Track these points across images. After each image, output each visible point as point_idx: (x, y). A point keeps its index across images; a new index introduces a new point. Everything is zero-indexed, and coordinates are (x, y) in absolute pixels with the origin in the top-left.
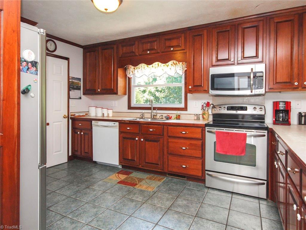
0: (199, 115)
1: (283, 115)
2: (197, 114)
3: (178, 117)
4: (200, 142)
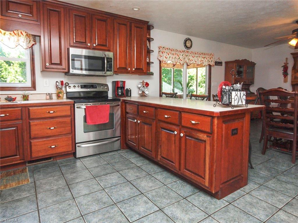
0: (52, 94)
1: (122, 90)
2: (50, 94)
3: (25, 98)
4: (68, 120)
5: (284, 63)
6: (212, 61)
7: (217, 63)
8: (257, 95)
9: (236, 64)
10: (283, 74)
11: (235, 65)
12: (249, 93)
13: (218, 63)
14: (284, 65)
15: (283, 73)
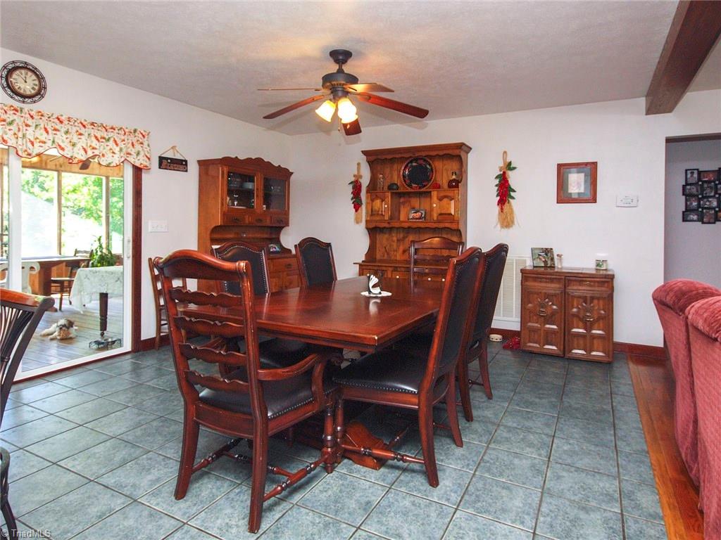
5: (354, 176)
6: (138, 154)
7: (164, 161)
8: (295, 256)
9: (226, 170)
10: (353, 203)
11: (223, 172)
12: (278, 249)
13: (172, 164)
14: (353, 179)
15: (352, 199)
